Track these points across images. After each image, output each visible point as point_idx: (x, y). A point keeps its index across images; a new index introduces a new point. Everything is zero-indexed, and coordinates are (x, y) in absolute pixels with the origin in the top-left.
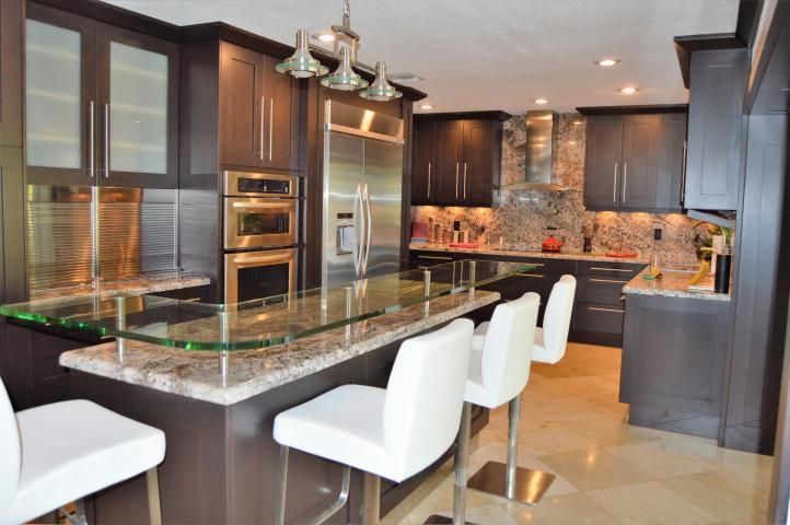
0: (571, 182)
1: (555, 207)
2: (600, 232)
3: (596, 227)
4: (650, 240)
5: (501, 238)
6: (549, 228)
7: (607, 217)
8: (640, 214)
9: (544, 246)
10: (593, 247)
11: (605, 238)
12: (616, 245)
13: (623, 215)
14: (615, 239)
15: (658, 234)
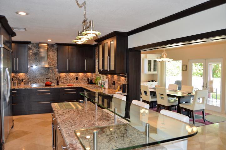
0: (52, 65)
1: (47, 72)
2: (61, 79)
3: (60, 77)
4: (75, 80)
5: (30, 83)
6: (47, 79)
7: (63, 74)
8: (72, 73)
9: (46, 84)
10: (60, 83)
11: (63, 81)
12: (66, 82)
13: (67, 74)
14: (65, 80)
15: (77, 79)
